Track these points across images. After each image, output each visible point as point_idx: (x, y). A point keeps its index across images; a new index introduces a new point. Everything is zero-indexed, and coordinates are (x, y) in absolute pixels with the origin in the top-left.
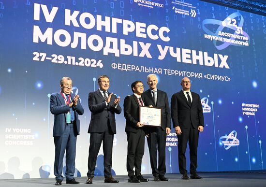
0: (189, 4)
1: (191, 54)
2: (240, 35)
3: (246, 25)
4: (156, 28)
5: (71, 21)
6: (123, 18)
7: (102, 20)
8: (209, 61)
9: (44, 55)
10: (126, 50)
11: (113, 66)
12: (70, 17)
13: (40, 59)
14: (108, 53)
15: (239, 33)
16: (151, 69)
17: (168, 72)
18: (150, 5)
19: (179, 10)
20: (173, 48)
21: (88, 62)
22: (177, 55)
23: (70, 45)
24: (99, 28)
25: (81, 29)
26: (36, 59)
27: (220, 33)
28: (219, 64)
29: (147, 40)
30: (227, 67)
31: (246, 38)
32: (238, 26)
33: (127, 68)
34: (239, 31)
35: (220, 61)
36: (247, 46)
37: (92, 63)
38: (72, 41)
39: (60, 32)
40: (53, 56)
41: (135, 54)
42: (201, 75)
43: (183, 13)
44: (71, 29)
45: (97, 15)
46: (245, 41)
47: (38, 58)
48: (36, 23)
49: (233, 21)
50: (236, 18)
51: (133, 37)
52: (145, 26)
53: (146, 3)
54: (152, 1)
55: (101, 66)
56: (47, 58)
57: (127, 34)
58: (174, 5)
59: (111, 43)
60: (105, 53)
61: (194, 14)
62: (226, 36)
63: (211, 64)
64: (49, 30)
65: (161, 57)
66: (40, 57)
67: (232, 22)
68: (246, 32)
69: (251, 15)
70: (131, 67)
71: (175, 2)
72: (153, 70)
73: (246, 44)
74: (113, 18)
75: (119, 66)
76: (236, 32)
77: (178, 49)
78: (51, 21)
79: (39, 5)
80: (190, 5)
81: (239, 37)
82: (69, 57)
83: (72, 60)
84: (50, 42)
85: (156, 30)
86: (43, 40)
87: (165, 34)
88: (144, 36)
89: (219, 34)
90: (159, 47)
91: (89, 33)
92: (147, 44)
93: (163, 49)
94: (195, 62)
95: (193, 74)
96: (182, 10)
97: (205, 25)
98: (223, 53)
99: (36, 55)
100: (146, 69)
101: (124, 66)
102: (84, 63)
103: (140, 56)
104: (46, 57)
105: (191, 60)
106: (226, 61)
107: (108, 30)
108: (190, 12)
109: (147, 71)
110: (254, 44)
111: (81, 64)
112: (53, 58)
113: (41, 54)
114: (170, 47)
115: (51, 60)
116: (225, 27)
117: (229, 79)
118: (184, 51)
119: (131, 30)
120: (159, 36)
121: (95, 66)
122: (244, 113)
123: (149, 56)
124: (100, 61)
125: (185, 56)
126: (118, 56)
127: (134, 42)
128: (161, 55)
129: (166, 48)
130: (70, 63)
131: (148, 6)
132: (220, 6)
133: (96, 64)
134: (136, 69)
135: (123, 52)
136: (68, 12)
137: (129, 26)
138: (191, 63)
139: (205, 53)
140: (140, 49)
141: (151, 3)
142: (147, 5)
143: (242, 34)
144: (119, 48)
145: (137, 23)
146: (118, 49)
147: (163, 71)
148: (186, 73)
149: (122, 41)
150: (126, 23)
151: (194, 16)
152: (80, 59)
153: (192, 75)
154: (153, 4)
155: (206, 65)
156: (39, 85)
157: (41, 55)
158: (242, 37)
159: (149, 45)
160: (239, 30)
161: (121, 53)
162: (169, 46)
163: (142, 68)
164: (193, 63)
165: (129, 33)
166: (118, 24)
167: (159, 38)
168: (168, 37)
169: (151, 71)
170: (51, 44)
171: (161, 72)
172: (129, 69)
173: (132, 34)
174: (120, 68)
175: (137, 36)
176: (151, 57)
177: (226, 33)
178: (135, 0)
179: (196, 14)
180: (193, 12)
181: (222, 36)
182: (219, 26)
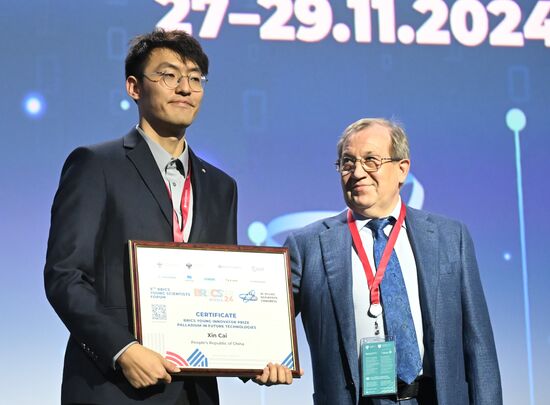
13: (197, 27)
37: (495, 21)
47: (185, 21)
56: (236, 19)
83: (374, 14)
102: (447, 26)
111: (430, 34)
112: (267, 14)
115: (256, 29)
121: (517, 40)
124: (543, 7)
130: (363, 35)
133: (520, 29)
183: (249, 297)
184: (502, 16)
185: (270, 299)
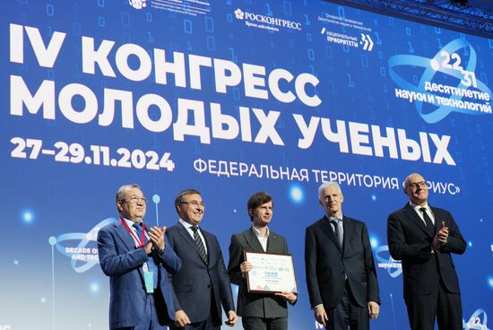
0: (355, 22)
1: (370, 134)
2: (471, 88)
3: (482, 66)
4: (289, 77)
5: (96, 64)
6: (213, 56)
7: (167, 60)
8: (410, 150)
9: (38, 144)
10: (225, 127)
11: (198, 167)
12: (93, 55)
13: (28, 154)
14: (185, 136)
15: (468, 84)
16: (284, 170)
17: (323, 177)
18: (270, 26)
19: (336, 35)
20: (328, 120)
21: (138, 157)
22: (339, 138)
23: (96, 118)
24: (161, 79)
25: (120, 82)
26: (18, 153)
27: (428, 86)
28: (433, 156)
29: (269, 104)
30: (451, 162)
31: (485, 96)
32: (465, 69)
33: (229, 171)
34: (469, 80)
35: (433, 149)
36: (488, 114)
37: (148, 159)
38: (101, 110)
39: (72, 89)
40: (58, 145)
41: (247, 137)
42: (394, 182)
43: (344, 42)
44: (98, 83)
45: (156, 50)
46: (483, 102)
47: (23, 151)
48: (16, 69)
49: (453, 57)
50: (460, 52)
51: (239, 99)
52: (264, 74)
53: (263, 20)
54: (275, 17)
55: (170, 166)
56: (44, 152)
57: (224, 91)
58: (323, 24)
59: (191, 113)
60: (178, 136)
61: (368, 44)
62: (442, 91)
63: (414, 157)
64: (48, 86)
65: (305, 144)
66: (28, 150)
67: (452, 61)
68: (484, 82)
69: (492, 43)
70: (238, 166)
71: (325, 17)
72: (287, 173)
73: (486, 109)
74: (191, 56)
75: (210, 166)
76: (462, 82)
77: (341, 124)
78: (50, 65)
79: (21, 27)
80: (358, 25)
81: (469, 94)
82: (95, 148)
83: (101, 154)
84: (49, 114)
85: (289, 81)
86: (33, 110)
87: (309, 89)
88: (263, 95)
89: (426, 88)
90: (299, 119)
91: (139, 89)
92: (271, 112)
93: (308, 124)
94: (379, 153)
95: (377, 180)
96: (343, 36)
97: (396, 69)
98: (439, 128)
99: (17, 145)
100: (272, 171)
101: (223, 165)
102: (130, 160)
103: (256, 141)
104: (43, 148)
105: (370, 148)
106: (448, 149)
107: (180, 82)
108: (360, 39)
109: (275, 174)
111: (123, 163)
112: (59, 150)
113: (30, 142)
114: (323, 120)
115: (53, 156)
116: (438, 73)
117: (458, 189)
118: (355, 127)
119: (234, 81)
120: (295, 94)
121: (157, 168)
123: (277, 140)
124: (167, 155)
125: (356, 139)
126: (208, 142)
127: (241, 108)
128: (303, 138)
129: (315, 121)
130: (97, 162)
131: (268, 28)
132: (423, 26)
133: (158, 163)
134: (251, 172)
135: (219, 133)
136: (87, 42)
137: (228, 73)
138: (371, 154)
139: (399, 130)
140: (256, 126)
141: (272, 21)
142: (265, 24)
143: (475, 86)
144: (208, 123)
145: (245, 66)
146: (206, 126)
147: (312, 175)
148: (362, 178)
149: (215, 108)
150: (221, 65)
151: (370, 49)
152: (120, 151)
153: (376, 183)
154: (277, 22)
155: (403, 157)
156: (28, 217)
157: (29, 145)
158: (475, 93)
159: (274, 115)
160: (469, 77)
161: (214, 136)
162: (321, 115)
163: (264, 169)
164: (377, 155)
165: (228, 88)
166: (203, 69)
167: (297, 99)
168: (316, 97)
169: (285, 176)
170: (53, 117)
171: (307, 177)
172: (234, 171)
173: (236, 91)
174: (213, 169)
175: (247, 94)
176: (282, 144)
177: (440, 86)
178: (239, 14)
179: (372, 44)
180: (366, 38)
181: (433, 93)
182: (425, 69)
184: (151, 158)
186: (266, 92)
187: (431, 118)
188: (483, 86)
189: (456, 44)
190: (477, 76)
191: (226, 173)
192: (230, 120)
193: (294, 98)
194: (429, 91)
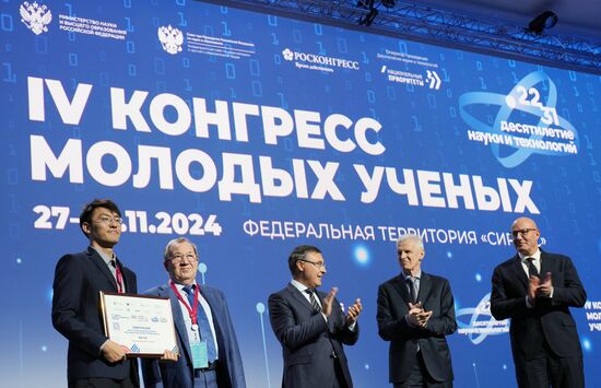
0: (419, 58)
1: (442, 184)
2: (553, 126)
3: (564, 101)
4: (346, 122)
5: (128, 118)
6: (260, 103)
7: (208, 111)
8: (488, 199)
9: (64, 212)
10: (277, 182)
11: (248, 226)
12: (124, 109)
13: (54, 224)
14: (233, 195)
15: (550, 122)
16: (347, 229)
17: (390, 234)
18: (324, 66)
19: (398, 73)
20: (394, 169)
21: (180, 222)
22: (406, 189)
23: (131, 179)
24: (202, 132)
25: (156, 138)
26: (42, 223)
27: (504, 125)
28: (513, 203)
29: (327, 155)
30: (534, 210)
32: (544, 105)
33: (284, 232)
34: (549, 117)
35: (514, 197)
36: (573, 155)
37: (191, 223)
38: (135, 170)
39: (102, 148)
41: (302, 193)
42: (472, 236)
43: (408, 81)
44: (131, 139)
45: (194, 99)
46: (566, 141)
47: (48, 221)
48: (37, 128)
49: (531, 92)
50: (538, 86)
51: (291, 150)
52: (319, 120)
53: (315, 60)
54: (328, 56)
55: (217, 230)
56: (72, 220)
57: (275, 142)
58: (383, 62)
59: (238, 169)
60: (225, 196)
61: (435, 82)
62: (520, 131)
63: (493, 206)
64: (73, 146)
65: (368, 197)
66: (54, 220)
67: (530, 97)
68: (567, 119)
69: (573, 76)
70: (293, 227)
71: (385, 53)
72: (350, 232)
73: (572, 149)
74: (234, 104)
75: (262, 228)
76: (542, 119)
77: (408, 173)
78: (76, 121)
79: (41, 80)
80: (422, 61)
81: (551, 133)
82: (130, 214)
84: (77, 177)
85: (348, 127)
86: (58, 173)
87: (371, 136)
88: (319, 144)
89: (503, 129)
90: (360, 169)
91: (177, 145)
92: (328, 164)
93: (371, 175)
94: (453, 204)
95: (453, 235)
96: (406, 74)
97: (466, 108)
98: (520, 173)
99: (41, 214)
100: (333, 230)
101: (277, 226)
102: (170, 225)
103: (313, 197)
104: (70, 216)
106: (530, 196)
107: (224, 134)
108: (425, 77)
109: (336, 234)
110: (590, 147)
111: (163, 229)
113: (56, 210)
114: (387, 169)
116: (515, 111)
117: (544, 241)
118: (424, 176)
119: (285, 130)
120: (355, 142)
121: (201, 232)
122: (592, 326)
123: (337, 195)
124: (212, 218)
125: (426, 189)
126: (259, 200)
127: (295, 161)
128: (366, 191)
129: (378, 171)
130: (133, 229)
131: (322, 69)
132: (495, 59)
133: (202, 227)
134: (309, 233)
135: (271, 190)
136: (117, 94)
137: (278, 122)
138: (444, 205)
139: (474, 178)
140: (312, 180)
141: (326, 60)
142: (318, 65)
143: (557, 124)
144: (258, 179)
145: (297, 112)
146: (256, 183)
147: (378, 233)
148: (435, 234)
149: (265, 161)
150: (269, 113)
151: (437, 87)
152: (159, 216)
153: (451, 238)
154: (332, 61)
155: (480, 208)
157: (55, 214)
158: (558, 131)
159: (333, 167)
160: (549, 114)
161: (266, 193)
162: (385, 165)
163: (324, 228)
164: (450, 206)
165: (279, 138)
166: (249, 118)
167: (358, 147)
168: (379, 144)
169: (348, 235)
170: (81, 181)
171: (372, 235)
172: (289, 232)
173: (288, 141)
174: (265, 231)
175: (301, 145)
176: (343, 199)
177: (518, 125)
178: (288, 55)
179: (439, 82)
180: (433, 75)
181: (511, 133)
182: (500, 106)
183: (155, 320)
184: (195, 221)
185: (164, 321)
186: (322, 141)
187: (509, 162)
188: (566, 124)
189: (533, 78)
190: (559, 113)
191: (281, 235)
192: (282, 174)
193: (354, 146)
194: (505, 131)
